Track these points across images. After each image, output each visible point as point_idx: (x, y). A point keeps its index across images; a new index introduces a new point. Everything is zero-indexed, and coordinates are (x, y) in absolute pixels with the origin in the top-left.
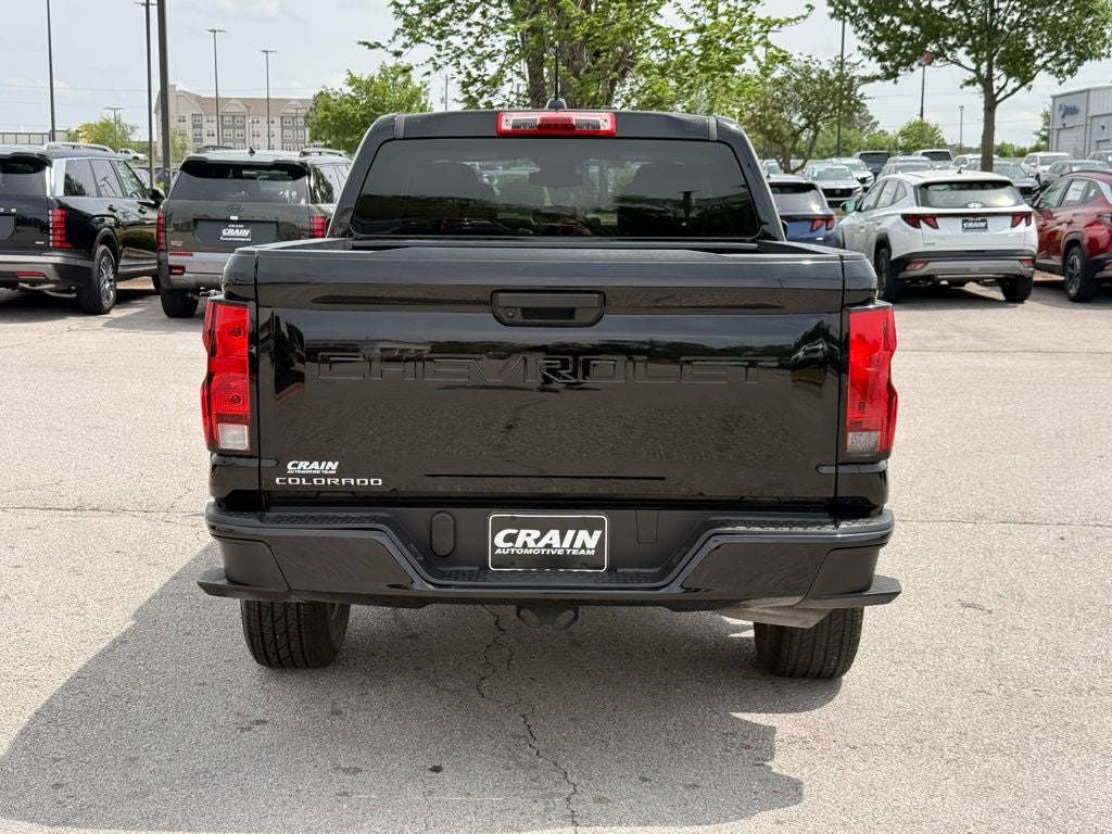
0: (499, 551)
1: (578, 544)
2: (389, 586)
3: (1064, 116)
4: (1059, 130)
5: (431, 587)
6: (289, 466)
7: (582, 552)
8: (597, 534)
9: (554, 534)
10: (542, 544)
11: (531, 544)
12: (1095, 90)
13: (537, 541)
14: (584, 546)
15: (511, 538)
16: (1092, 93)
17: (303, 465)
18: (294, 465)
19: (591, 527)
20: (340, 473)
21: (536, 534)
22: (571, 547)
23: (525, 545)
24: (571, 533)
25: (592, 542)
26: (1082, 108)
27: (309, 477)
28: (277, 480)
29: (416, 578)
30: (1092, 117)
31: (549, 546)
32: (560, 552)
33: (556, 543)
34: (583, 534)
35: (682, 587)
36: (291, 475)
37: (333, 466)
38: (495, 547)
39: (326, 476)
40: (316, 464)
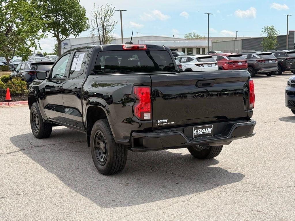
0: (195, 135)
1: (208, 131)
2: (181, 144)
3: (64, 45)
4: (63, 49)
5: (190, 143)
6: (158, 121)
7: (209, 133)
8: (211, 129)
9: (204, 130)
10: (202, 132)
11: (200, 132)
12: (71, 39)
13: (201, 131)
14: (209, 132)
15: (197, 132)
16: (71, 40)
17: (161, 121)
18: (159, 121)
19: (210, 127)
20: (168, 122)
21: (201, 130)
22: (207, 132)
23: (199, 133)
24: (207, 129)
25: (210, 131)
26: (69, 43)
27: (162, 123)
28: (156, 125)
29: (188, 141)
30: (71, 46)
31: (203, 132)
32: (205, 133)
33: (204, 132)
34: (209, 129)
35: (231, 136)
36: (158, 123)
37: (166, 120)
38: (194, 134)
39: (165, 123)
40: (163, 120)
